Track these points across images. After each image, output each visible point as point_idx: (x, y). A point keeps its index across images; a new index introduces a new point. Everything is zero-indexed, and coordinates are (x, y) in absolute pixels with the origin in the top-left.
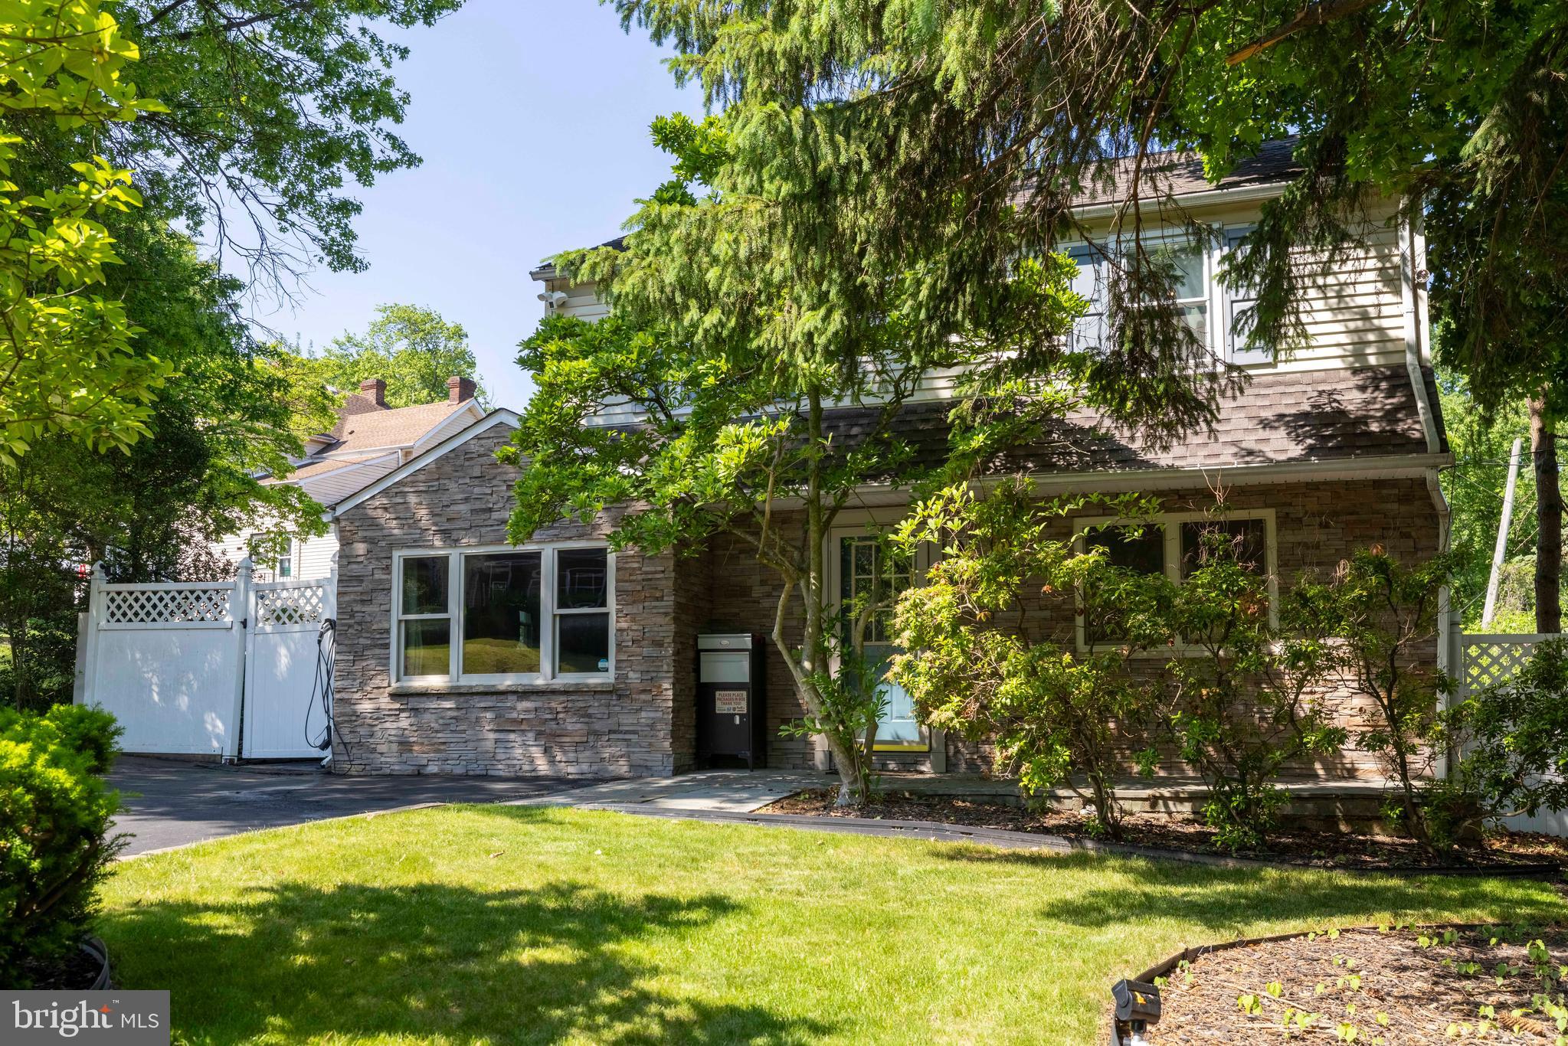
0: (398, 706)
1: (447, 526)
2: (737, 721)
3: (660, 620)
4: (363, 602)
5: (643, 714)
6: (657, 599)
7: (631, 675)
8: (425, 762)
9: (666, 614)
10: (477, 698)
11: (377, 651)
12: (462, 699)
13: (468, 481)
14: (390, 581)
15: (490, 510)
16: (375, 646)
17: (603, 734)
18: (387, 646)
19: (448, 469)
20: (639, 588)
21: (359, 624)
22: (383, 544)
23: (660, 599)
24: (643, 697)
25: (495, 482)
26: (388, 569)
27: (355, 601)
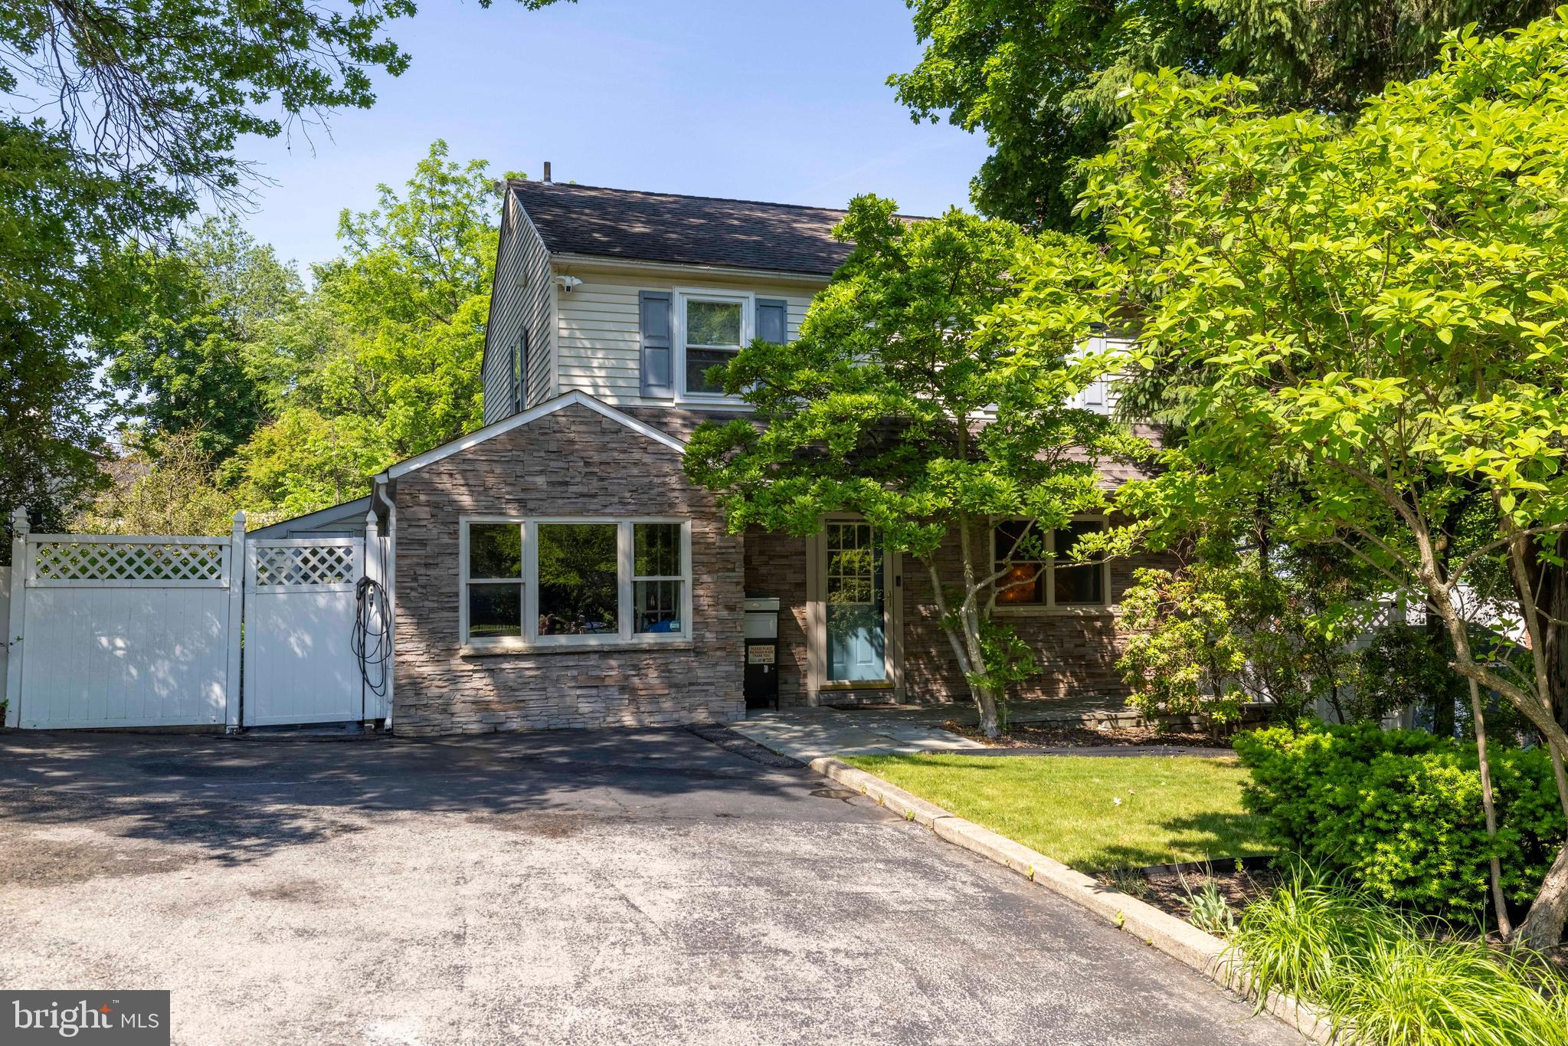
0: (471, 667)
1: (522, 496)
2: (766, 670)
3: (733, 588)
4: (427, 565)
5: (719, 668)
6: (728, 570)
7: (708, 635)
8: (503, 720)
9: (738, 583)
10: (558, 658)
11: (446, 614)
12: (542, 659)
13: (543, 454)
14: (457, 546)
15: (566, 484)
16: (443, 609)
17: (684, 686)
18: (456, 609)
19: (522, 441)
20: (714, 560)
21: (424, 587)
22: (449, 509)
23: (733, 570)
24: (719, 653)
25: (571, 458)
26: (455, 534)
27: (418, 564)
